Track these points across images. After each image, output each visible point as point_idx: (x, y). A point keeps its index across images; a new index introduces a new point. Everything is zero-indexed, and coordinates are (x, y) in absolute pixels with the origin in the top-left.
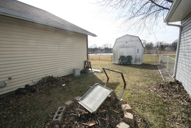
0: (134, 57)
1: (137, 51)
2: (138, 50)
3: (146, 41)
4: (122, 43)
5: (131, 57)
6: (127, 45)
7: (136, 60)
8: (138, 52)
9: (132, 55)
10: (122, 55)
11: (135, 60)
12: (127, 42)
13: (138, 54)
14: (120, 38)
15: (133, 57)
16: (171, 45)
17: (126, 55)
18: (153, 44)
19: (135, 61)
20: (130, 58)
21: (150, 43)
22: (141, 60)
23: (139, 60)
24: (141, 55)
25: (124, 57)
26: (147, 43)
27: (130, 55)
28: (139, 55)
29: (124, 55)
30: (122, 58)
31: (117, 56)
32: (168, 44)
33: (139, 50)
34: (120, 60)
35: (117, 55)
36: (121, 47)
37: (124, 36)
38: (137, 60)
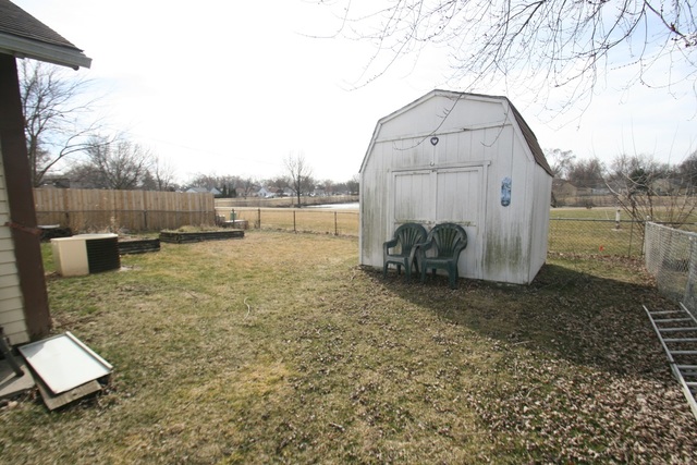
0: (482, 231)
1: (499, 196)
2: (506, 187)
3: (571, 155)
4: (408, 144)
5: (461, 235)
6: (433, 154)
7: (493, 254)
8: (506, 203)
9: (465, 219)
10: (406, 219)
11: (489, 250)
12: (435, 140)
13: (507, 215)
14: (395, 115)
15: (471, 231)
16: (679, 172)
17: (430, 216)
18: (602, 167)
19: (488, 261)
20: (451, 237)
21: (588, 162)
22: (524, 253)
23: (515, 256)
24: (528, 218)
25: (420, 227)
26: (575, 162)
27: (455, 220)
28: (514, 220)
29: (418, 219)
30: (409, 233)
31: (384, 224)
32: (666, 166)
33: (513, 187)
34: (399, 249)
35: (384, 215)
36: (401, 171)
37: (417, 103)
38: (499, 253)
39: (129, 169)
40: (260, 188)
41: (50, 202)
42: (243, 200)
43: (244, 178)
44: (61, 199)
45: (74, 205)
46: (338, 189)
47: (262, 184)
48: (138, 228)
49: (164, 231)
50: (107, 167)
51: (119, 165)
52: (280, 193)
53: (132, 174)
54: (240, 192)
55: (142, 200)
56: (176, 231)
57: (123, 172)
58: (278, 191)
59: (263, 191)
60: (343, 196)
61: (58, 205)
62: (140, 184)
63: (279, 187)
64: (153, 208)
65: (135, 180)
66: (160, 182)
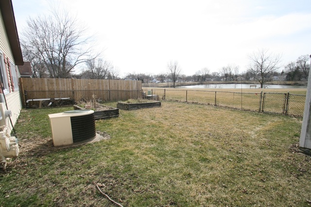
39: (102, 71)
40: (153, 79)
41: (66, 85)
42: (146, 84)
43: (146, 74)
44: (71, 84)
45: (76, 88)
46: (188, 79)
47: (154, 77)
48: (106, 99)
49: (119, 102)
50: (95, 70)
51: (99, 70)
52: (162, 81)
53: (103, 73)
54: (145, 80)
55: (108, 84)
56: (125, 102)
57: (100, 73)
58: (161, 80)
59: (155, 80)
60: (191, 82)
61: (69, 88)
62: (106, 78)
63: (162, 78)
64: (113, 89)
65: (104, 76)
66: (114, 77)
